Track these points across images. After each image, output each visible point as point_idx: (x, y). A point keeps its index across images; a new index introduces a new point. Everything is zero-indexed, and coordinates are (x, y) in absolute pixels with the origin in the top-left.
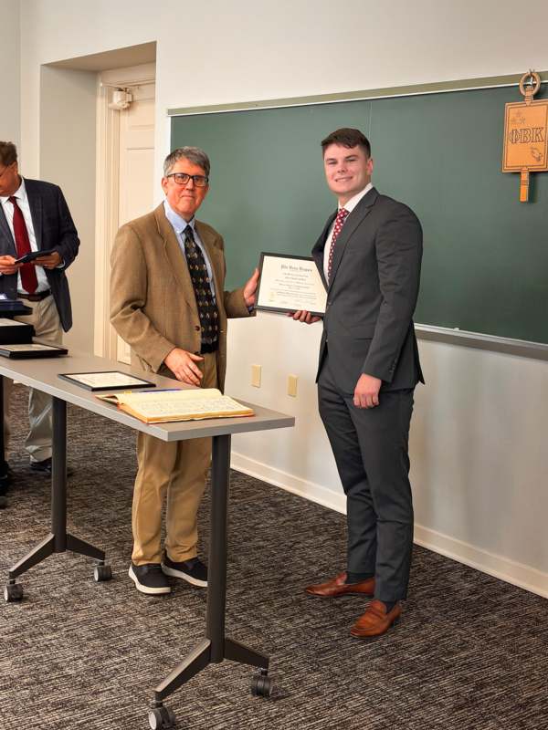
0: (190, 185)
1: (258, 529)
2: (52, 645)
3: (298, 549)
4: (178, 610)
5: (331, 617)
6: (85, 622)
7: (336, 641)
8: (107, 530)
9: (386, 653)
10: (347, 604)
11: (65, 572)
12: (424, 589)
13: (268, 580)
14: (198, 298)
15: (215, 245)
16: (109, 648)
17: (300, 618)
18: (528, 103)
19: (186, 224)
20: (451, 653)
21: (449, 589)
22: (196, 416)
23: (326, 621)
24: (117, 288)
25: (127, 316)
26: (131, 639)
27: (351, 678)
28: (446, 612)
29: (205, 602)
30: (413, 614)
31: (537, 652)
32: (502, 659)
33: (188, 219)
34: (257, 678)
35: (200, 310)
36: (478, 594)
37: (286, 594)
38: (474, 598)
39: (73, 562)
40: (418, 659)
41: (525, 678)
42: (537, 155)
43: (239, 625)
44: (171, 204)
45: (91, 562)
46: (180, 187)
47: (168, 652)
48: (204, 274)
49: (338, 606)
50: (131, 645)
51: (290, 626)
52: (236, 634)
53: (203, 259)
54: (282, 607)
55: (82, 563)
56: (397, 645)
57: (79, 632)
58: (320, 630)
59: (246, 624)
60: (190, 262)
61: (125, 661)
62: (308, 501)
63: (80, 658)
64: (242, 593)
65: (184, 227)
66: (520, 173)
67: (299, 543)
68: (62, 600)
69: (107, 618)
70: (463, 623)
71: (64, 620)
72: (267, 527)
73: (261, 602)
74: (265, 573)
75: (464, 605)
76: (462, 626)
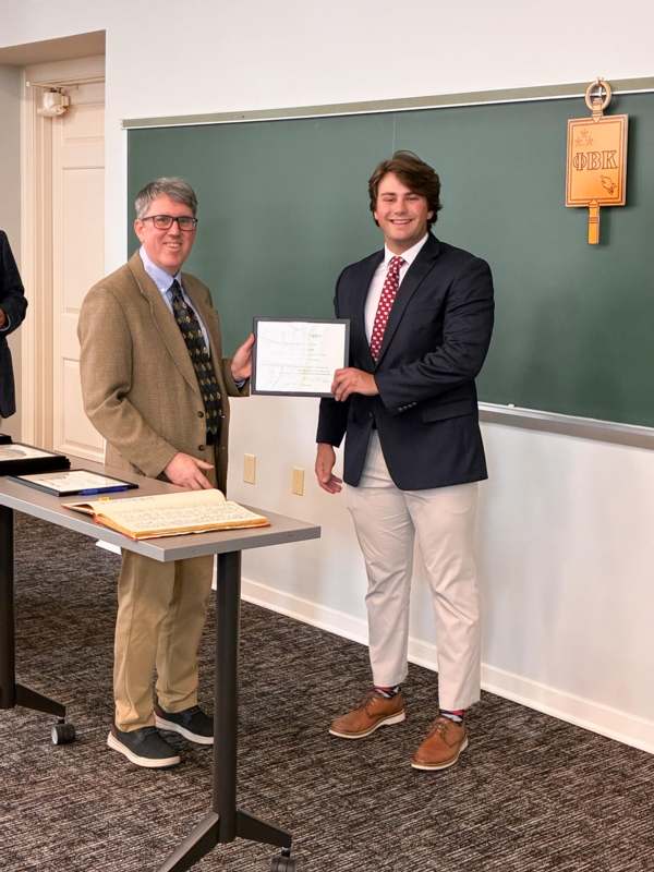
0: (174, 230)
1: (260, 670)
2: (7, 829)
3: (313, 693)
5: (363, 780)
6: (46, 798)
7: (372, 810)
9: (437, 823)
10: (382, 763)
11: (12, 733)
13: (279, 736)
14: (199, 376)
16: (81, 831)
17: (324, 783)
18: (596, 120)
19: (172, 280)
20: (518, 820)
21: (509, 740)
22: (197, 528)
23: (358, 786)
26: (108, 818)
27: (395, 857)
28: (508, 769)
29: (200, 766)
30: (468, 773)
31: (627, 814)
32: (583, 825)
33: (174, 273)
34: (277, 861)
35: (203, 390)
36: (548, 744)
37: (303, 753)
38: (542, 749)
39: (21, 721)
40: (478, 828)
41: (612, 848)
42: (608, 185)
43: (246, 795)
45: (45, 720)
46: (160, 233)
47: (158, 832)
48: (200, 343)
49: (371, 766)
50: (109, 826)
51: (311, 794)
52: (243, 807)
54: (299, 769)
55: (34, 722)
56: (449, 813)
57: (40, 810)
58: (351, 798)
59: (255, 794)
60: (183, 328)
61: (103, 846)
62: (322, 631)
63: (45, 844)
64: (246, 754)
65: (171, 284)
66: (587, 208)
67: (315, 686)
68: (13, 770)
69: (74, 791)
70: (530, 782)
71: (19, 796)
72: (272, 668)
73: (272, 764)
74: (274, 728)
75: (531, 759)
76: (529, 785)
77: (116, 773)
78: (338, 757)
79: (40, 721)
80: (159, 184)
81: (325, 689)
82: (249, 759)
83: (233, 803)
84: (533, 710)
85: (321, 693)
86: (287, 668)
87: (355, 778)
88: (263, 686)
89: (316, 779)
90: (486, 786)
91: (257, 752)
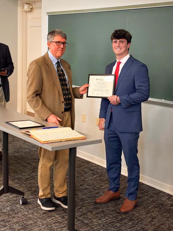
3: (102, 189)
4: (54, 216)
5: (116, 217)
6: (17, 222)
8: (24, 183)
11: (7, 201)
13: (90, 203)
14: (63, 90)
15: (68, 68)
17: (104, 218)
19: (57, 61)
21: (162, 204)
23: (114, 220)
25: (33, 99)
28: (162, 214)
29: (66, 212)
30: (149, 215)
33: (58, 58)
35: (64, 95)
37: (98, 208)
39: (11, 196)
43: (79, 222)
45: (19, 196)
46: (58, 47)
48: (65, 80)
51: (100, 222)
52: (79, 226)
53: (64, 74)
54: (97, 214)
55: (15, 197)
58: (112, 223)
59: (82, 222)
64: (80, 208)
67: (102, 186)
68: (7, 213)
69: (26, 220)
70: (169, 218)
71: (8, 222)
72: (89, 180)
73: (88, 212)
74: (89, 200)
75: (169, 211)
76: (168, 220)
77: (39, 214)
78: (109, 210)
79: (17, 197)
80: (57, 31)
81: (105, 187)
82: (81, 210)
85: (104, 188)
87: (114, 217)
88: (86, 186)
89: (101, 217)
90: (155, 220)
91: (84, 208)
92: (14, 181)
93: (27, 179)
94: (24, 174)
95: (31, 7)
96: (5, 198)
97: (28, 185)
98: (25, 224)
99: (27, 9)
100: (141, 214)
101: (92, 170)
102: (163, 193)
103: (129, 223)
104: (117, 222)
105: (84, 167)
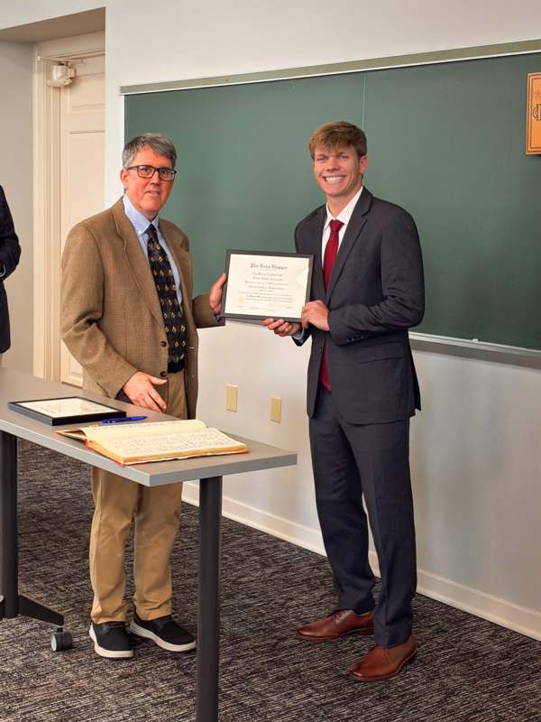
0: (154, 179)
1: (241, 583)
3: (291, 607)
4: (154, 686)
5: (338, 690)
6: (46, 702)
8: (62, 587)
11: (16, 639)
12: (447, 654)
13: (259, 647)
14: (164, 309)
15: (181, 246)
17: (300, 693)
19: (149, 224)
21: (475, 654)
23: (333, 696)
24: (68, 298)
25: (79, 334)
28: (475, 682)
29: (186, 674)
30: (436, 685)
33: (152, 217)
35: (165, 322)
36: (511, 658)
37: (281, 663)
38: (507, 663)
39: (25, 627)
43: (228, 703)
44: (132, 201)
45: (47, 627)
46: (143, 181)
48: (170, 281)
49: (345, 677)
51: (289, 703)
52: (226, 713)
53: (169, 263)
54: (278, 679)
55: (35, 629)
59: (236, 703)
60: (154, 266)
62: (301, 550)
64: (229, 663)
65: (147, 227)
67: (292, 599)
68: (15, 675)
69: (71, 696)
71: (19, 700)
72: (252, 581)
73: (252, 673)
74: (254, 638)
75: (495, 673)
76: (495, 698)
77: (109, 679)
78: (315, 668)
79: (42, 628)
81: (301, 602)
82: (231, 668)
83: (216, 710)
84: (496, 625)
85: (297, 606)
86: (265, 582)
87: (330, 688)
88: (243, 598)
89: (293, 688)
90: (453, 698)
91: (239, 661)
92: (32, 582)
93: (69, 579)
94: (59, 564)
95: (71, 73)
96: (7, 633)
97: (74, 595)
98: (67, 708)
99: (60, 78)
100: (412, 682)
101: (258, 553)
102: (474, 621)
103: (377, 708)
104: (340, 704)
105: (235, 543)
